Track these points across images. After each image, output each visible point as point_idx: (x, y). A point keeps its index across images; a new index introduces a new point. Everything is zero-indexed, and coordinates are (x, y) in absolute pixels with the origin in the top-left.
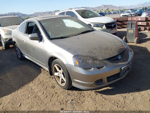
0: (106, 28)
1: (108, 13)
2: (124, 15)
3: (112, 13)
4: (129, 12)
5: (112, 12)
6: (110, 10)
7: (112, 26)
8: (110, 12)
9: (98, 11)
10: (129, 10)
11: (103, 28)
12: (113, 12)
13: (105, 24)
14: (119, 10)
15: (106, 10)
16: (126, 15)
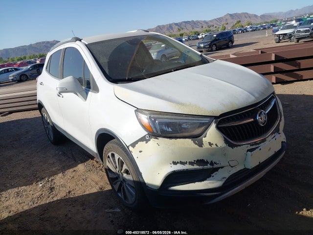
0: (226, 141)
1: (240, 30)
2: (282, 34)
3: (248, 30)
4: (291, 27)
5: (249, 27)
6: (244, 23)
7: (256, 121)
8: (243, 27)
9: (217, 27)
10: (292, 20)
11: (206, 140)
12: (251, 28)
13: (216, 117)
14: (263, 21)
15: (236, 24)
16: (285, 34)
